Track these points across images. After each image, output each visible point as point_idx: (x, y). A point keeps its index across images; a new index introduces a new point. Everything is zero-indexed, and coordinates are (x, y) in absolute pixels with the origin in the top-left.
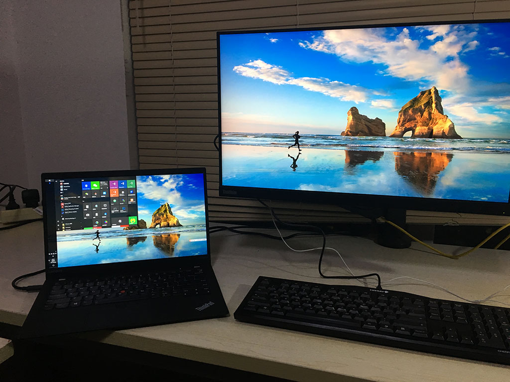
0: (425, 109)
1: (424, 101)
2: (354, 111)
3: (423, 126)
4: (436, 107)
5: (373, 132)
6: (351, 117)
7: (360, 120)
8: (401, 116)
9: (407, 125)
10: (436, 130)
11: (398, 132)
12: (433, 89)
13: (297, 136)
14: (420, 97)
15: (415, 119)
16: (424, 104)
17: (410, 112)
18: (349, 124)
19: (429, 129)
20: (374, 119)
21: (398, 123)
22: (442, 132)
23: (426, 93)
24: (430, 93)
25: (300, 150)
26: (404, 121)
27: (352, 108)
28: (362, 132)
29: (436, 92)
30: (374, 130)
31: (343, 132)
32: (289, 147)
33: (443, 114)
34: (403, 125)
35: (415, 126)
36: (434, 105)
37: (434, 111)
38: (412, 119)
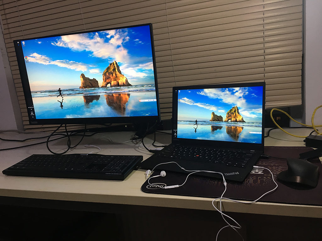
0: (113, 72)
1: (112, 68)
2: (83, 76)
3: (114, 81)
4: (118, 71)
5: (93, 85)
6: (82, 79)
7: (86, 80)
8: (104, 77)
9: (107, 81)
10: (120, 82)
11: (104, 85)
12: (115, 62)
13: (60, 91)
14: (110, 66)
16: (113, 70)
17: (107, 74)
18: (82, 83)
19: (117, 82)
20: (92, 79)
21: (103, 80)
22: (123, 83)
23: (112, 64)
24: (114, 64)
25: (63, 98)
26: (105, 79)
27: (81, 74)
28: (88, 86)
29: (116, 63)
31: (80, 87)
33: (121, 74)
34: (105, 81)
35: (111, 81)
36: (117, 70)
37: (117, 73)
38: (109, 78)
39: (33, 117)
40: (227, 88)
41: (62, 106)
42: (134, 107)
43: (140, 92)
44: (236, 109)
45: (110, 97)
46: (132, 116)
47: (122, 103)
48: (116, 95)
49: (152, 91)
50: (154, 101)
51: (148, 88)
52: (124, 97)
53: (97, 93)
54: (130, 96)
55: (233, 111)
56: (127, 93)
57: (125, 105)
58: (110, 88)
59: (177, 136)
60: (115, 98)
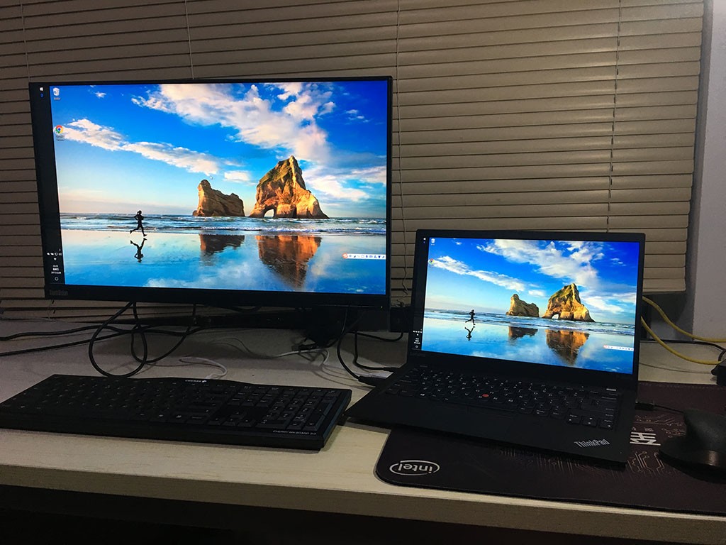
0: (285, 182)
1: (283, 173)
2: (205, 185)
3: (285, 203)
4: (297, 180)
5: (230, 210)
6: (203, 193)
7: (214, 196)
8: (259, 191)
9: (268, 202)
10: (300, 208)
11: (258, 211)
12: (292, 158)
13: (139, 217)
14: (279, 168)
15: (276, 195)
16: (284, 177)
17: (269, 186)
18: (201, 202)
19: (292, 207)
20: (229, 194)
21: (258, 200)
22: (306, 210)
23: (285, 164)
24: (289, 164)
25: (145, 235)
26: (263, 198)
27: (202, 181)
28: (217, 211)
29: (295, 162)
30: (231, 208)
31: (195, 211)
32: (131, 232)
33: (305, 189)
34: (262, 203)
35: (277, 204)
36: (294, 178)
37: (296, 185)
38: (272, 195)
39: (57, 279)
40: (552, 240)
41: (140, 256)
42: (328, 269)
43: (348, 235)
44: (573, 292)
45: (269, 242)
46: (320, 290)
47: (300, 257)
48: (285, 237)
49: (378, 234)
50: (381, 258)
51: (369, 227)
52: (304, 245)
53: (237, 230)
54: (321, 243)
55: (565, 296)
56: (313, 235)
57: (307, 263)
58: (272, 220)
59: (420, 346)
60: (282, 245)
